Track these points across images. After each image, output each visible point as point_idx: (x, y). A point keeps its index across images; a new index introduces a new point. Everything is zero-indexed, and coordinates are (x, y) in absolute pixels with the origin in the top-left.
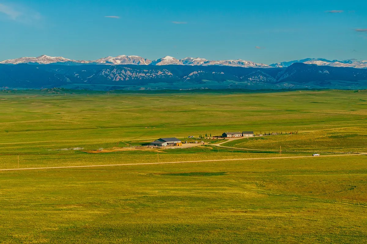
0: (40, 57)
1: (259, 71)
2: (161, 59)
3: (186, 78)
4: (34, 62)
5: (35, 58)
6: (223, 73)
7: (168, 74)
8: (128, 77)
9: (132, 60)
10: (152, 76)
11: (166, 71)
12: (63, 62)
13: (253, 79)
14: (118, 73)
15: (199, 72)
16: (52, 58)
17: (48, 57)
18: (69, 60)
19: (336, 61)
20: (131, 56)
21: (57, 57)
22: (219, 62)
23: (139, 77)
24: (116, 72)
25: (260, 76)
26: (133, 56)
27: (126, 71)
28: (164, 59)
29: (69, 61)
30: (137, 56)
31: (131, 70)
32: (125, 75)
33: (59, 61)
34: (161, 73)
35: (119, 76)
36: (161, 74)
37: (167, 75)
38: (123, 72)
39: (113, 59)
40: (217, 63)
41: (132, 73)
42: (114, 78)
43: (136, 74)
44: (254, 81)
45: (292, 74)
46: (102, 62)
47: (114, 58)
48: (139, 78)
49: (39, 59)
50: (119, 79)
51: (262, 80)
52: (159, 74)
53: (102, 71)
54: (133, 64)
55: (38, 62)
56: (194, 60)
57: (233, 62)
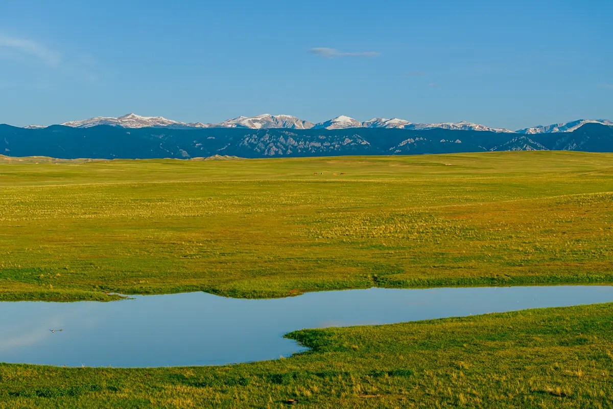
0: (125, 116)
1: (524, 139)
2: (331, 120)
3: (394, 150)
4: (114, 125)
5: (116, 119)
6: (460, 142)
7: (362, 143)
8: (291, 149)
9: (281, 123)
10: (334, 147)
11: (358, 138)
12: (163, 125)
14: (273, 142)
15: (417, 139)
16: (146, 118)
17: (138, 117)
18: (174, 122)
20: (279, 116)
21: (154, 118)
23: (310, 149)
24: (269, 139)
25: (526, 146)
26: (282, 116)
27: (286, 138)
28: (337, 120)
29: (175, 124)
30: (289, 116)
31: (295, 136)
32: (284, 146)
33: (159, 123)
34: (350, 141)
35: (274, 147)
36: (349, 144)
37: (360, 145)
38: (282, 139)
39: (249, 121)
41: (298, 142)
42: (266, 150)
43: (305, 143)
45: (582, 143)
46: (230, 126)
47: (250, 119)
48: (312, 150)
49: (124, 120)
50: (275, 152)
52: (345, 144)
53: (244, 139)
55: (121, 125)
56: (387, 123)
57: (453, 126)
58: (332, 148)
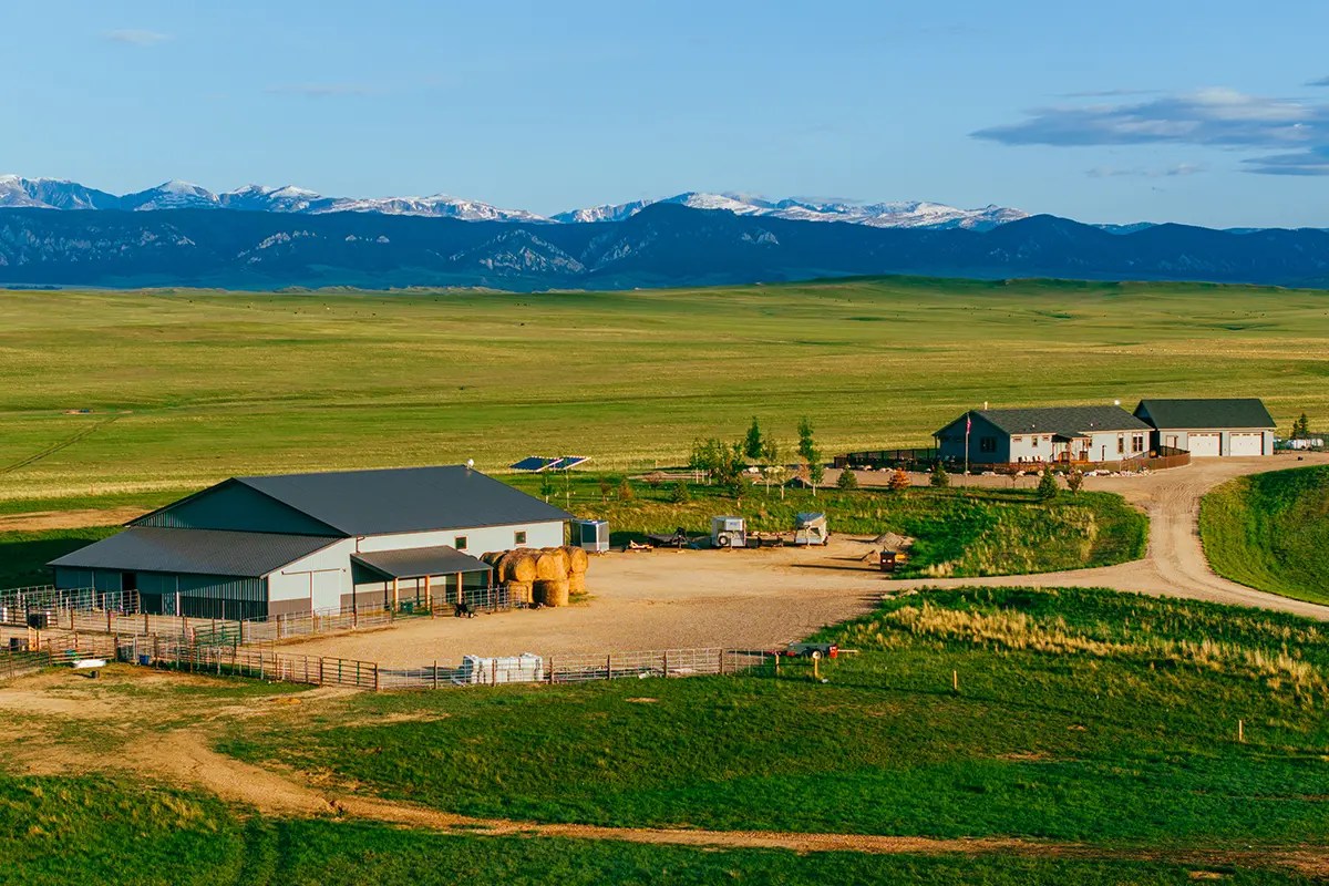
1: (520, 235)
3: (247, 257)
6: (387, 240)
7: (180, 243)
8: (26, 253)
9: (42, 195)
10: (119, 249)
11: (172, 231)
13: (498, 264)
15: (296, 234)
19: (791, 205)
20: (38, 181)
22: (367, 205)
23: (68, 252)
25: (525, 251)
27: (16, 230)
31: (35, 226)
32: (13, 247)
34: (153, 237)
36: (151, 243)
37: (174, 245)
38: (7, 232)
40: (361, 208)
41: (42, 238)
43: (57, 242)
44: (503, 269)
45: (642, 245)
48: (71, 254)
51: (532, 266)
52: (143, 243)
54: (44, 206)
56: (272, 196)
57: (417, 204)
58: (115, 251)
